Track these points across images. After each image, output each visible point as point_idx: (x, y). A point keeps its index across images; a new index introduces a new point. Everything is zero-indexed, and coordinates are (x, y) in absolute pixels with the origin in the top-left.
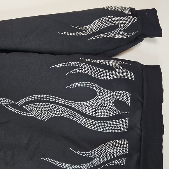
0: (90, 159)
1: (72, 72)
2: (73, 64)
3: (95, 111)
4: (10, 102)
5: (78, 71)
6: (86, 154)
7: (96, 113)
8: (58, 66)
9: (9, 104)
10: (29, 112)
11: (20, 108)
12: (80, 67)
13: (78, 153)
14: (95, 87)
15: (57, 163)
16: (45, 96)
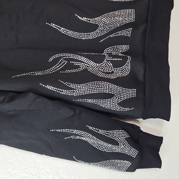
6: (92, 21)
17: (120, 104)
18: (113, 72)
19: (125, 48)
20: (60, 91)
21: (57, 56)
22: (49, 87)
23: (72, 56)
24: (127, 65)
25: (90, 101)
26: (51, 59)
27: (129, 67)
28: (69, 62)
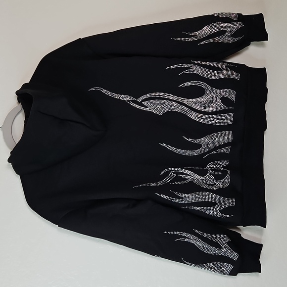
0: (199, 146)
1: (185, 72)
2: (185, 65)
3: (204, 107)
4: (132, 98)
5: (189, 71)
6: (196, 141)
7: (205, 108)
8: (173, 67)
9: (131, 101)
10: (147, 107)
11: (140, 104)
12: (191, 68)
13: (190, 140)
14: (204, 85)
15: (171, 148)
16: (161, 94)
17: (221, 211)
18: (215, 184)
19: (225, 163)
20: (172, 199)
21: (167, 170)
22: (162, 196)
23: (180, 170)
24: (227, 178)
25: (196, 208)
26: (162, 173)
27: (229, 180)
28: (177, 175)
